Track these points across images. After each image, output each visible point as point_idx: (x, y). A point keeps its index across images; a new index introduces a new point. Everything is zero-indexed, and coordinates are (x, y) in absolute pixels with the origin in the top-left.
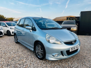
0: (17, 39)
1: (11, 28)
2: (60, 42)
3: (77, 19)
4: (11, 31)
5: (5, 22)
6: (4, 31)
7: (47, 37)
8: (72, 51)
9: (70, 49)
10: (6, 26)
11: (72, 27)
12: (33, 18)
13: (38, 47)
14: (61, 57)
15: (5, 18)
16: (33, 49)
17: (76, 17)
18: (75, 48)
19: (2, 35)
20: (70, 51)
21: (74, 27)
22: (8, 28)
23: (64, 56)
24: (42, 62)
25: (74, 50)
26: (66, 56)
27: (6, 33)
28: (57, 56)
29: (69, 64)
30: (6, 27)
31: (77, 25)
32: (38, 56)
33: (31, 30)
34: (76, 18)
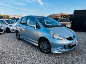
0: (20, 36)
1: (10, 26)
2: (63, 38)
3: (70, 17)
4: (11, 28)
5: (4, 20)
6: (4, 29)
7: (51, 34)
9: (71, 43)
10: (5, 24)
11: (67, 24)
12: (36, 17)
14: (64, 50)
16: (37, 45)
17: (69, 15)
19: (2, 32)
20: (71, 45)
22: (8, 26)
23: (66, 49)
24: (47, 55)
26: (68, 49)
28: (61, 50)
29: (70, 56)
30: (5, 25)
31: (71, 22)
33: (35, 28)
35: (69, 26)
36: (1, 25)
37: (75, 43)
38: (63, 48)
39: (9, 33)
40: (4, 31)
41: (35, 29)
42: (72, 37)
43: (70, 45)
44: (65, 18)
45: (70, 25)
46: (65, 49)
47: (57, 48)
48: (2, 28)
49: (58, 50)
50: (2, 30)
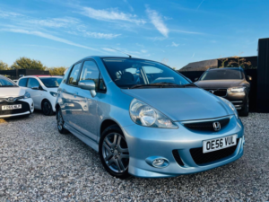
0: (63, 122)
1: (52, 93)
3: (249, 63)
4: (53, 101)
6: (35, 102)
8: (211, 150)
9: (205, 144)
10: (41, 88)
11: (229, 86)
12: (102, 58)
14: (175, 167)
15: (46, 70)
17: (248, 59)
18: (224, 141)
19: (28, 112)
20: (205, 151)
21: (238, 86)
22: (46, 93)
24: (119, 184)
25: (220, 148)
26: (191, 166)
27: (39, 107)
28: (163, 165)
30: (40, 91)
31: (247, 80)
32: (111, 167)
33: (94, 92)
34: (247, 61)
35: (240, 92)
36: (26, 93)
37: (224, 146)
38: (172, 161)
39: (49, 115)
40: (32, 111)
41: (93, 96)
42: (212, 122)
43: (201, 149)
44: (229, 66)
45: (242, 89)
46: (182, 164)
47: (149, 159)
48: (29, 101)
49: (150, 164)
50: (26, 106)
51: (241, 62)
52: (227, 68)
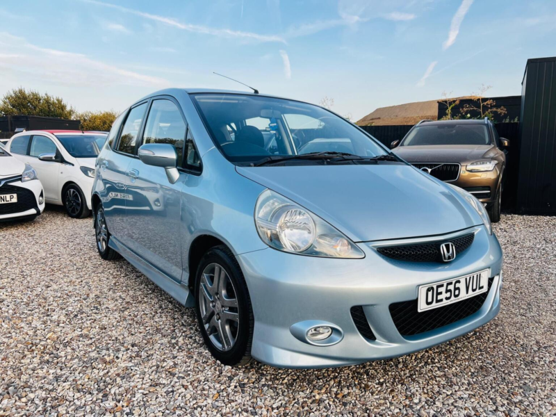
0: (109, 235)
1: (85, 170)
3: (502, 111)
4: (88, 187)
5: (52, 136)
6: (46, 188)
8: (435, 306)
9: (423, 291)
10: (59, 159)
11: (465, 159)
13: (212, 279)
17: (500, 101)
18: (462, 286)
19: (34, 211)
20: (422, 307)
23: (379, 339)
24: (231, 378)
25: (453, 300)
26: (391, 340)
27: (58, 200)
28: (330, 340)
31: (501, 146)
32: (212, 337)
34: (497, 106)
38: (350, 331)
41: (171, 180)
42: (438, 244)
43: (415, 303)
44: (463, 117)
46: (370, 337)
49: (301, 338)
51: (485, 108)
52: (457, 121)
